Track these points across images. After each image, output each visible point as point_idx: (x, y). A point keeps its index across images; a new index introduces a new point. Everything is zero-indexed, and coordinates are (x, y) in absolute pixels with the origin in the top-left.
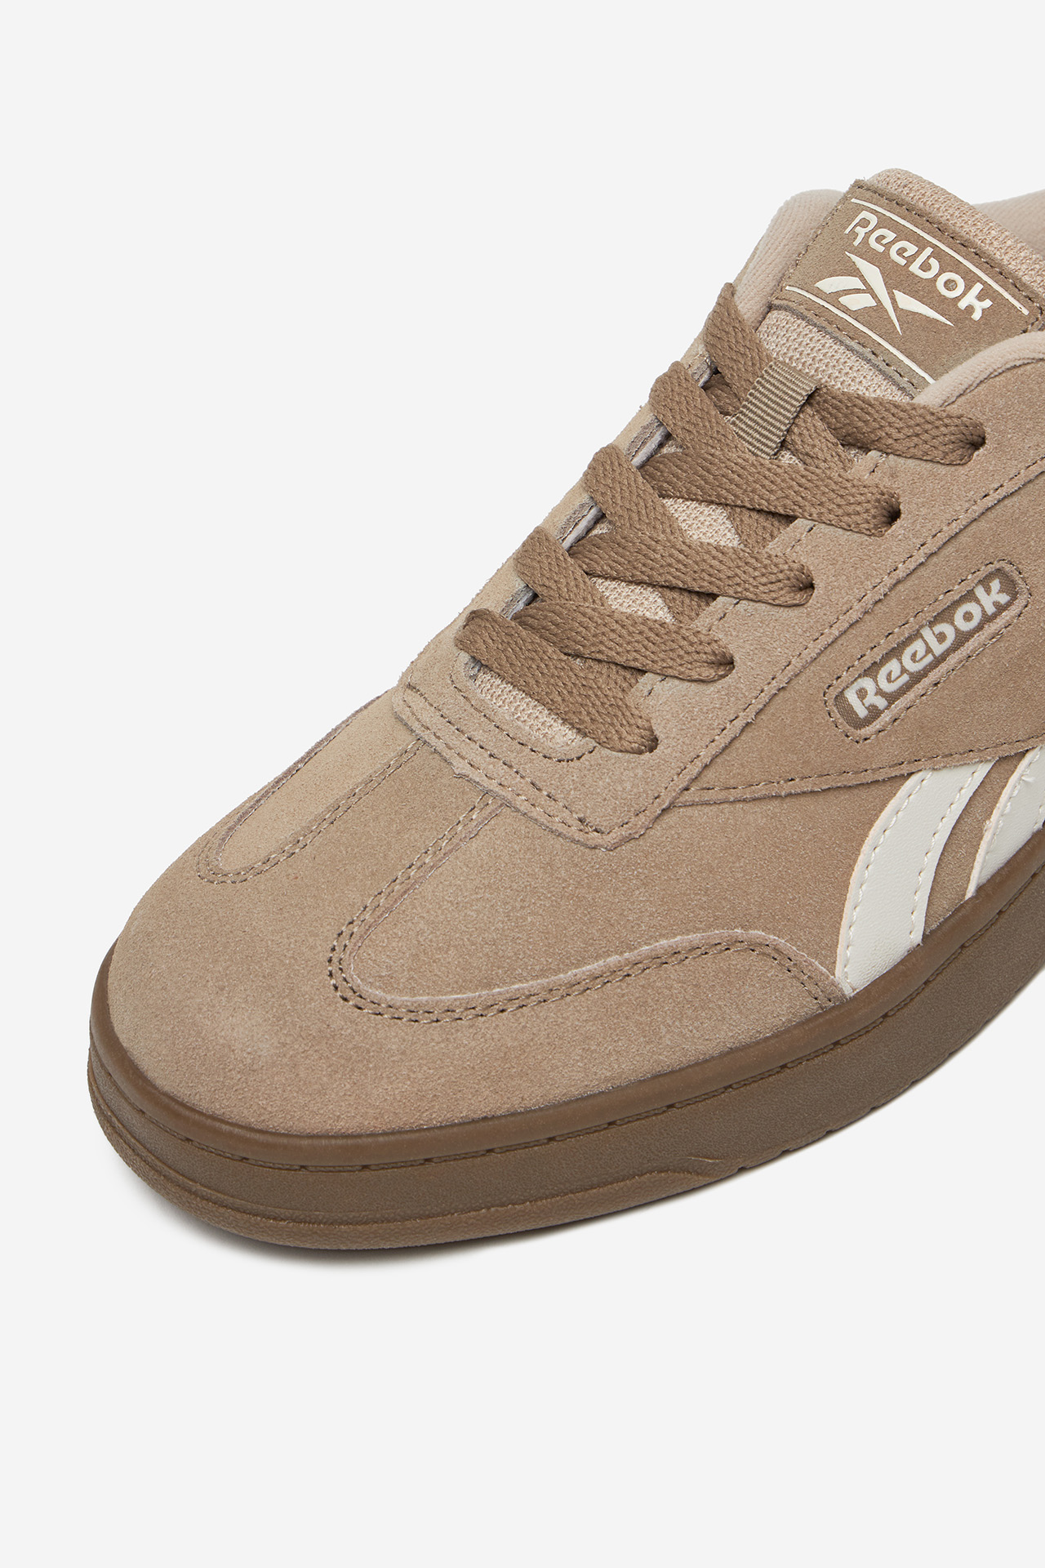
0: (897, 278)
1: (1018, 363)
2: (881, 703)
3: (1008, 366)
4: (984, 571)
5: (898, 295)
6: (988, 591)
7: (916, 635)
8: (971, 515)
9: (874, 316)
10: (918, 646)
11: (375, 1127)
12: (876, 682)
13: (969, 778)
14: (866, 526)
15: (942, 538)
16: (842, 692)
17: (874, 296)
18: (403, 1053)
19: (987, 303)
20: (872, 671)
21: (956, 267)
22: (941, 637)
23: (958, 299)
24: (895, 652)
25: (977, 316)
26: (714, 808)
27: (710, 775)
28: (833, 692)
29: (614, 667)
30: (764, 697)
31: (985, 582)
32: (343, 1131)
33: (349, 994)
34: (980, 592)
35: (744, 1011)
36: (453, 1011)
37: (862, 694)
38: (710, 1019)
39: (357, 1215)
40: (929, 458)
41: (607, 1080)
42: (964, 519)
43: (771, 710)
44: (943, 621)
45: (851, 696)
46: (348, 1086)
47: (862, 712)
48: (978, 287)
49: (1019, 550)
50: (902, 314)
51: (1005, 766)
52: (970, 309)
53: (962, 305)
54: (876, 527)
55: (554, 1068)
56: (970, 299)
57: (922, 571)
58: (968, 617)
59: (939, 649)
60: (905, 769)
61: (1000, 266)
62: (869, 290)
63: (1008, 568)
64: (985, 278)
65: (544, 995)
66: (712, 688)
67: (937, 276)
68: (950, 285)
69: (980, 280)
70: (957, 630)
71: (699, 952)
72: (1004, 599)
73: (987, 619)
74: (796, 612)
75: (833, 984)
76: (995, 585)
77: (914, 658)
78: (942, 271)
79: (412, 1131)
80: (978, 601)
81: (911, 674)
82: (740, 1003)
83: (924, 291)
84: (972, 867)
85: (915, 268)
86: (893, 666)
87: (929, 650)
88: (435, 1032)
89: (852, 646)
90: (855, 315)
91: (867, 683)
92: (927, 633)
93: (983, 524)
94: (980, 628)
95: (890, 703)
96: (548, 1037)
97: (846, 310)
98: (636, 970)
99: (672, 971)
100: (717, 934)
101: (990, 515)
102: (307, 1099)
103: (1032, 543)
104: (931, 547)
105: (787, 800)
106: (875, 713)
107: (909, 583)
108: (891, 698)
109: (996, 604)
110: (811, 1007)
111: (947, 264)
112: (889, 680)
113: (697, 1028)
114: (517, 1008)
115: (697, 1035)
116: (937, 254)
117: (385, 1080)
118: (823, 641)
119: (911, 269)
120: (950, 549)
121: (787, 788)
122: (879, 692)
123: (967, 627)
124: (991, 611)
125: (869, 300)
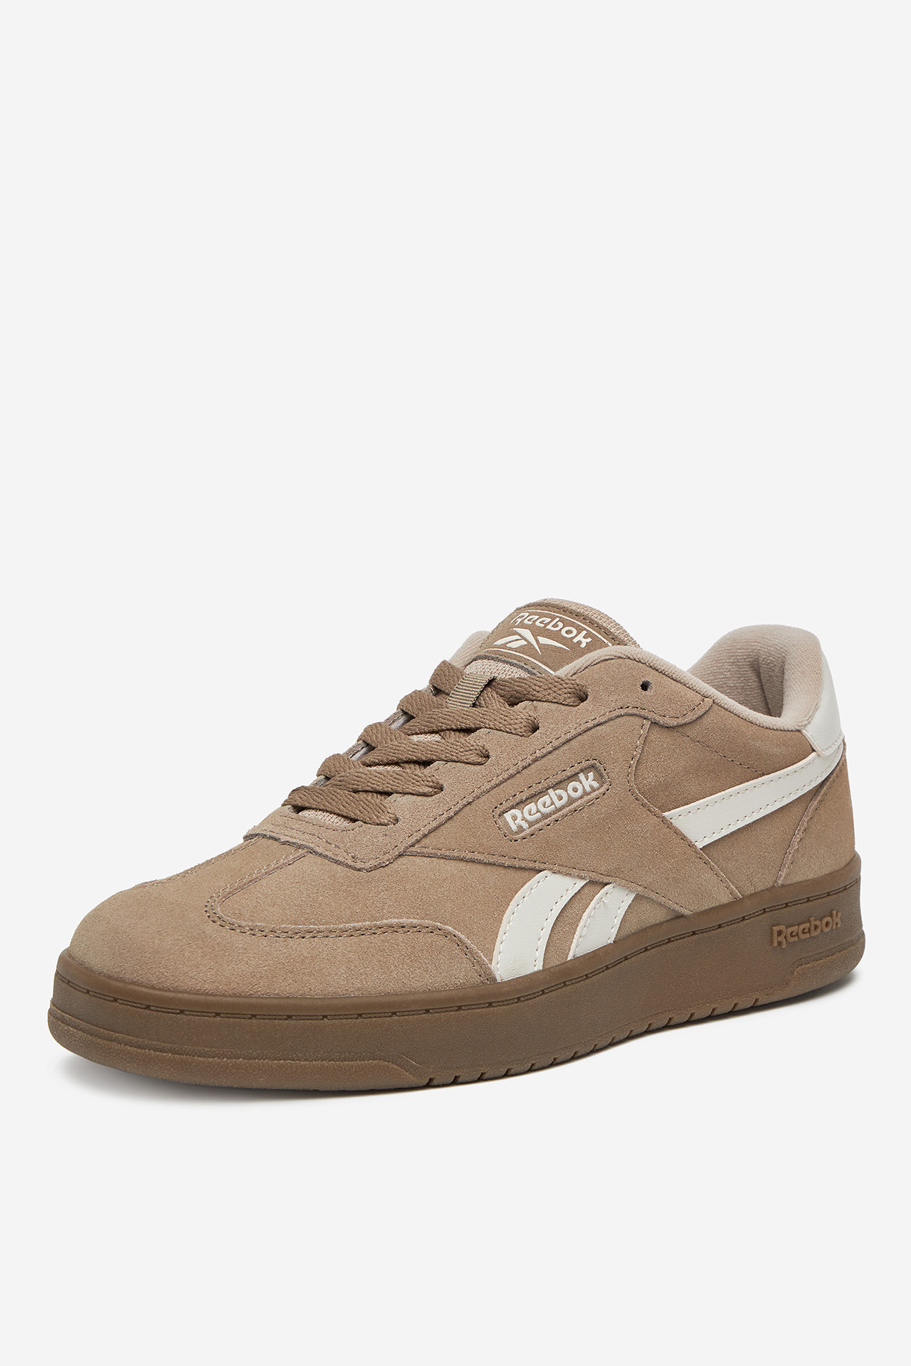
0: (537, 632)
1: (607, 658)
2: (525, 825)
3: (602, 659)
4: (584, 764)
5: (540, 638)
6: (587, 777)
7: (546, 792)
8: (579, 730)
9: (528, 649)
10: (546, 799)
11: (226, 991)
12: (522, 812)
13: (571, 886)
14: (520, 730)
15: (561, 740)
16: (503, 814)
17: (526, 640)
18: (245, 949)
19: (589, 640)
20: (520, 806)
21: (573, 625)
22: (560, 798)
23: (573, 638)
24: (533, 798)
25: (583, 645)
26: (429, 859)
27: (426, 841)
28: (498, 812)
29: (375, 795)
30: (460, 806)
31: (585, 771)
32: (207, 991)
33: (216, 919)
34: (582, 776)
35: (439, 969)
36: (275, 932)
37: (514, 818)
38: (419, 968)
39: (209, 1050)
40: (556, 701)
41: (358, 989)
42: (573, 733)
43: (462, 814)
44: (561, 788)
45: (508, 818)
46: (212, 964)
47: (514, 828)
48: (585, 632)
49: (604, 754)
50: (541, 646)
51: (592, 888)
52: (580, 642)
53: (575, 640)
54: (525, 731)
55: (330, 974)
56: (580, 637)
57: (549, 756)
58: (575, 790)
59: (559, 804)
60: (537, 865)
61: (597, 623)
62: (524, 639)
63: (598, 764)
64: (588, 628)
65: (326, 933)
66: (430, 799)
67: (562, 629)
68: (569, 632)
69: (585, 629)
70: (569, 796)
71: (415, 929)
72: (596, 785)
73: (585, 793)
74: (478, 768)
75: (489, 969)
76: (591, 775)
77: (544, 805)
78: (564, 626)
79: (246, 997)
80: (581, 781)
81: (542, 814)
82: (437, 964)
84: (572, 942)
85: (549, 627)
87: (553, 803)
88: (264, 941)
89: (509, 788)
90: (515, 650)
91: (517, 812)
92: (551, 792)
93: (585, 736)
94: (581, 797)
95: (530, 827)
96: (328, 955)
97: (510, 649)
98: (379, 931)
99: (400, 937)
100: (427, 922)
101: (589, 733)
102: (189, 969)
103: (612, 752)
104: (556, 743)
105: (470, 864)
106: (521, 829)
107: (542, 762)
108: (531, 824)
109: (591, 786)
110: (478, 980)
111: (566, 624)
112: (530, 813)
113: (412, 972)
114: (311, 937)
115: (412, 976)
117: (234, 963)
118: (493, 783)
119: (547, 628)
120: (565, 747)
121: (470, 856)
122: (524, 819)
123: (574, 795)
124: (588, 789)
125: (523, 643)
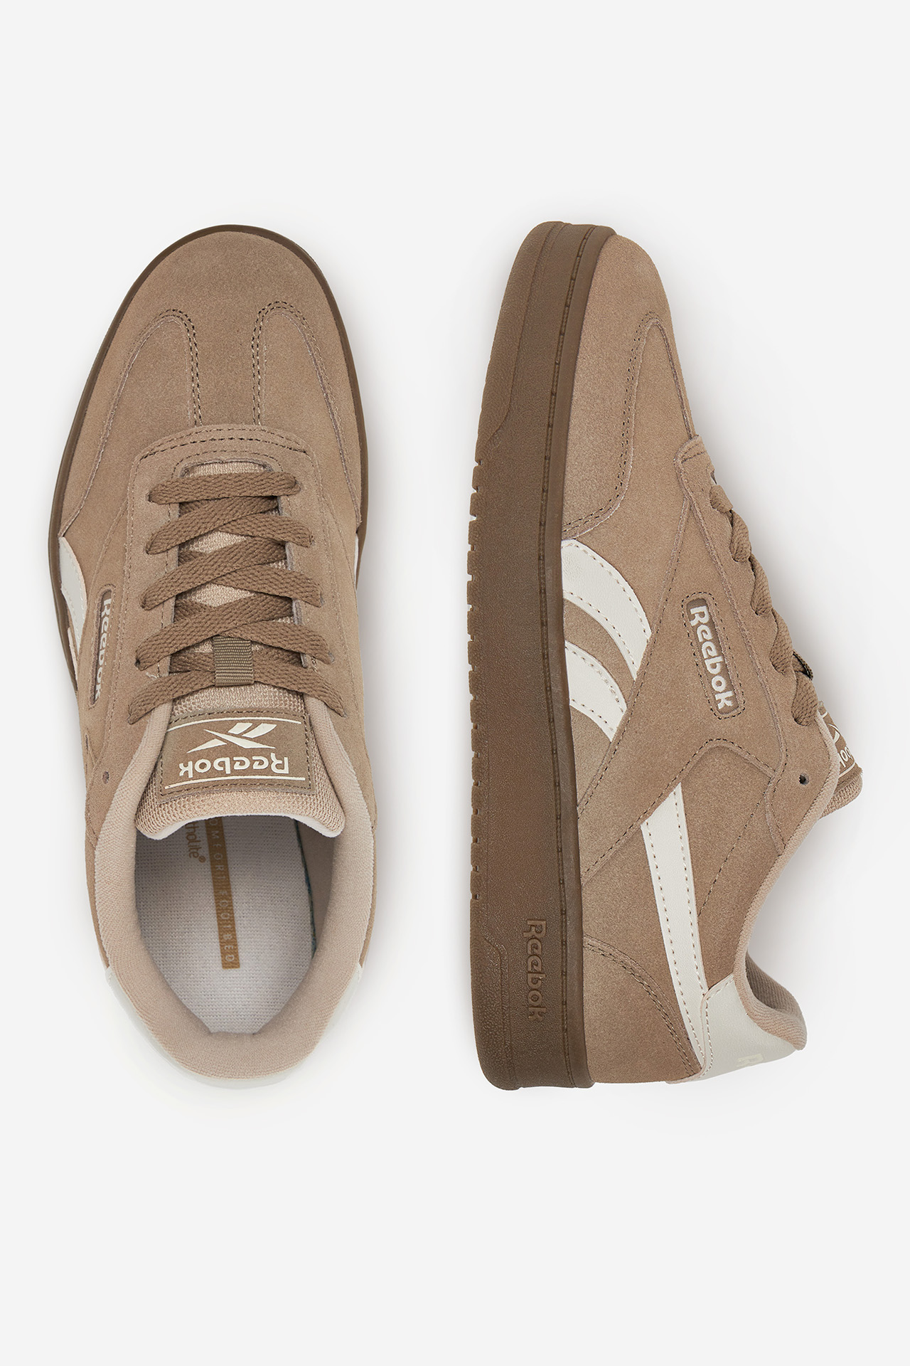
0: (231, 750)
2: (695, 622)
5: (222, 743)
6: (728, 699)
7: (720, 654)
9: (225, 728)
10: (714, 653)
12: (705, 624)
16: (707, 605)
17: (234, 735)
19: (182, 774)
20: (711, 624)
21: (207, 775)
22: (714, 666)
23: (194, 764)
24: (716, 640)
25: (181, 765)
28: (709, 599)
31: (733, 699)
34: (730, 694)
37: (702, 615)
44: (722, 670)
45: (703, 609)
48: (191, 776)
52: (186, 765)
53: (190, 763)
56: (190, 768)
58: (719, 683)
59: (709, 662)
62: (239, 736)
63: (737, 711)
64: (192, 782)
67: (212, 764)
68: (203, 766)
69: (192, 779)
70: (714, 676)
73: (715, 693)
75: (571, 536)
76: (729, 703)
77: (709, 649)
78: (213, 768)
80: (725, 691)
81: (702, 644)
83: (212, 754)
85: (227, 760)
86: (709, 636)
87: (710, 657)
91: (706, 619)
92: (720, 659)
94: (712, 688)
95: (692, 627)
108: (695, 628)
109: (720, 701)
111: (214, 773)
112: (704, 631)
116: (223, 773)
119: (228, 759)
122: (700, 624)
123: (714, 681)
124: (717, 697)
125: (234, 731)
